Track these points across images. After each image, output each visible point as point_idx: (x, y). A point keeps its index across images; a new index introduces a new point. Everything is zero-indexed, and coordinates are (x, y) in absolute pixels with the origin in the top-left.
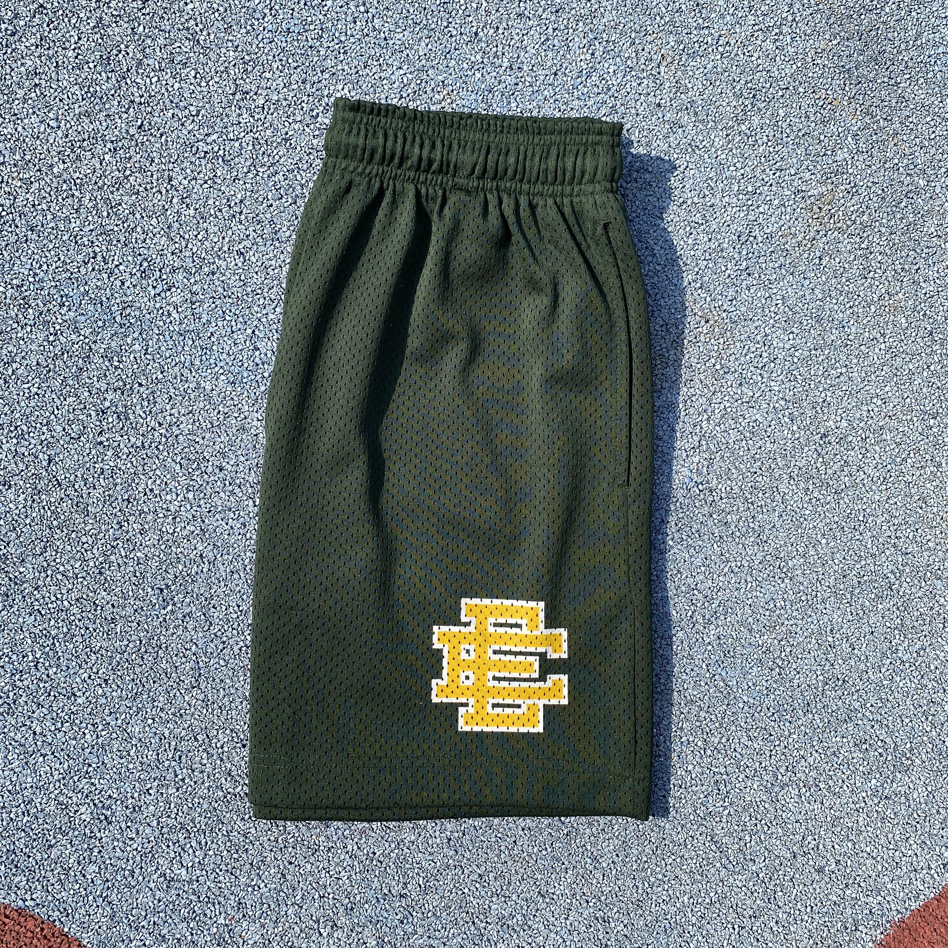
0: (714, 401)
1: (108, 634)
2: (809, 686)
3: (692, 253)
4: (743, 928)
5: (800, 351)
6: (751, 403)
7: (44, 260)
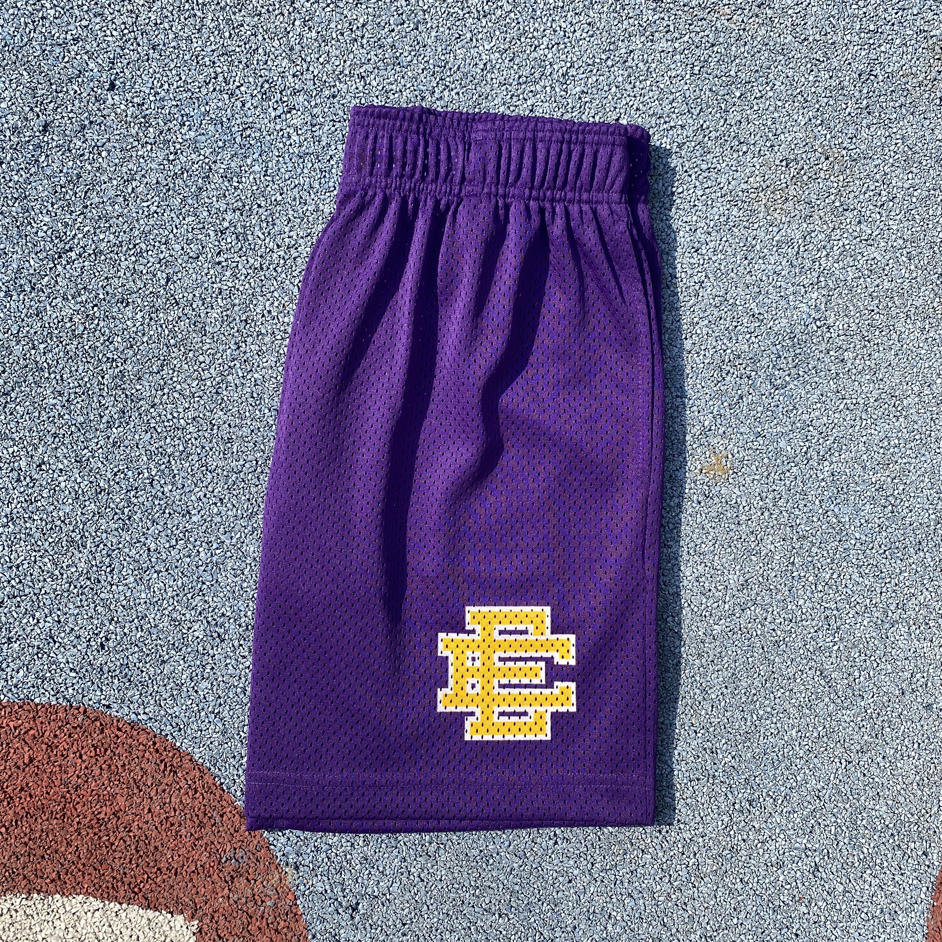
0: (833, 238)
1: (224, 454)
2: (921, 524)
3: (813, 90)
4: (849, 763)
5: (919, 191)
6: (869, 241)
7: (165, 79)
